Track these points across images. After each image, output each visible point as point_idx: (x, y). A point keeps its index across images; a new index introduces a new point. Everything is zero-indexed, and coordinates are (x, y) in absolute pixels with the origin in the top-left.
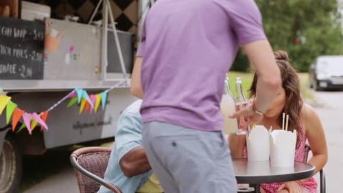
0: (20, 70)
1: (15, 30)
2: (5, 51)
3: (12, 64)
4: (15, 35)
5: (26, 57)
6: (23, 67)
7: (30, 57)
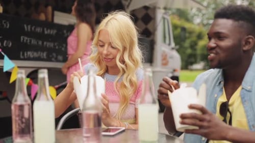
0: (51, 56)
1: (45, 29)
2: (36, 43)
3: (43, 52)
4: (46, 32)
5: (57, 47)
6: (54, 55)
7: (61, 49)
